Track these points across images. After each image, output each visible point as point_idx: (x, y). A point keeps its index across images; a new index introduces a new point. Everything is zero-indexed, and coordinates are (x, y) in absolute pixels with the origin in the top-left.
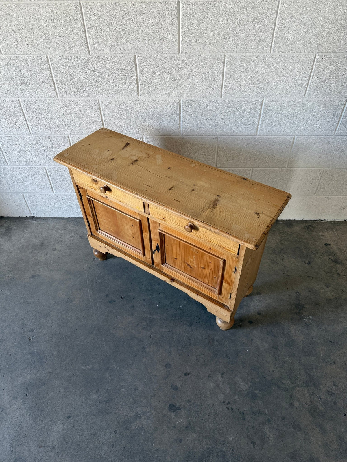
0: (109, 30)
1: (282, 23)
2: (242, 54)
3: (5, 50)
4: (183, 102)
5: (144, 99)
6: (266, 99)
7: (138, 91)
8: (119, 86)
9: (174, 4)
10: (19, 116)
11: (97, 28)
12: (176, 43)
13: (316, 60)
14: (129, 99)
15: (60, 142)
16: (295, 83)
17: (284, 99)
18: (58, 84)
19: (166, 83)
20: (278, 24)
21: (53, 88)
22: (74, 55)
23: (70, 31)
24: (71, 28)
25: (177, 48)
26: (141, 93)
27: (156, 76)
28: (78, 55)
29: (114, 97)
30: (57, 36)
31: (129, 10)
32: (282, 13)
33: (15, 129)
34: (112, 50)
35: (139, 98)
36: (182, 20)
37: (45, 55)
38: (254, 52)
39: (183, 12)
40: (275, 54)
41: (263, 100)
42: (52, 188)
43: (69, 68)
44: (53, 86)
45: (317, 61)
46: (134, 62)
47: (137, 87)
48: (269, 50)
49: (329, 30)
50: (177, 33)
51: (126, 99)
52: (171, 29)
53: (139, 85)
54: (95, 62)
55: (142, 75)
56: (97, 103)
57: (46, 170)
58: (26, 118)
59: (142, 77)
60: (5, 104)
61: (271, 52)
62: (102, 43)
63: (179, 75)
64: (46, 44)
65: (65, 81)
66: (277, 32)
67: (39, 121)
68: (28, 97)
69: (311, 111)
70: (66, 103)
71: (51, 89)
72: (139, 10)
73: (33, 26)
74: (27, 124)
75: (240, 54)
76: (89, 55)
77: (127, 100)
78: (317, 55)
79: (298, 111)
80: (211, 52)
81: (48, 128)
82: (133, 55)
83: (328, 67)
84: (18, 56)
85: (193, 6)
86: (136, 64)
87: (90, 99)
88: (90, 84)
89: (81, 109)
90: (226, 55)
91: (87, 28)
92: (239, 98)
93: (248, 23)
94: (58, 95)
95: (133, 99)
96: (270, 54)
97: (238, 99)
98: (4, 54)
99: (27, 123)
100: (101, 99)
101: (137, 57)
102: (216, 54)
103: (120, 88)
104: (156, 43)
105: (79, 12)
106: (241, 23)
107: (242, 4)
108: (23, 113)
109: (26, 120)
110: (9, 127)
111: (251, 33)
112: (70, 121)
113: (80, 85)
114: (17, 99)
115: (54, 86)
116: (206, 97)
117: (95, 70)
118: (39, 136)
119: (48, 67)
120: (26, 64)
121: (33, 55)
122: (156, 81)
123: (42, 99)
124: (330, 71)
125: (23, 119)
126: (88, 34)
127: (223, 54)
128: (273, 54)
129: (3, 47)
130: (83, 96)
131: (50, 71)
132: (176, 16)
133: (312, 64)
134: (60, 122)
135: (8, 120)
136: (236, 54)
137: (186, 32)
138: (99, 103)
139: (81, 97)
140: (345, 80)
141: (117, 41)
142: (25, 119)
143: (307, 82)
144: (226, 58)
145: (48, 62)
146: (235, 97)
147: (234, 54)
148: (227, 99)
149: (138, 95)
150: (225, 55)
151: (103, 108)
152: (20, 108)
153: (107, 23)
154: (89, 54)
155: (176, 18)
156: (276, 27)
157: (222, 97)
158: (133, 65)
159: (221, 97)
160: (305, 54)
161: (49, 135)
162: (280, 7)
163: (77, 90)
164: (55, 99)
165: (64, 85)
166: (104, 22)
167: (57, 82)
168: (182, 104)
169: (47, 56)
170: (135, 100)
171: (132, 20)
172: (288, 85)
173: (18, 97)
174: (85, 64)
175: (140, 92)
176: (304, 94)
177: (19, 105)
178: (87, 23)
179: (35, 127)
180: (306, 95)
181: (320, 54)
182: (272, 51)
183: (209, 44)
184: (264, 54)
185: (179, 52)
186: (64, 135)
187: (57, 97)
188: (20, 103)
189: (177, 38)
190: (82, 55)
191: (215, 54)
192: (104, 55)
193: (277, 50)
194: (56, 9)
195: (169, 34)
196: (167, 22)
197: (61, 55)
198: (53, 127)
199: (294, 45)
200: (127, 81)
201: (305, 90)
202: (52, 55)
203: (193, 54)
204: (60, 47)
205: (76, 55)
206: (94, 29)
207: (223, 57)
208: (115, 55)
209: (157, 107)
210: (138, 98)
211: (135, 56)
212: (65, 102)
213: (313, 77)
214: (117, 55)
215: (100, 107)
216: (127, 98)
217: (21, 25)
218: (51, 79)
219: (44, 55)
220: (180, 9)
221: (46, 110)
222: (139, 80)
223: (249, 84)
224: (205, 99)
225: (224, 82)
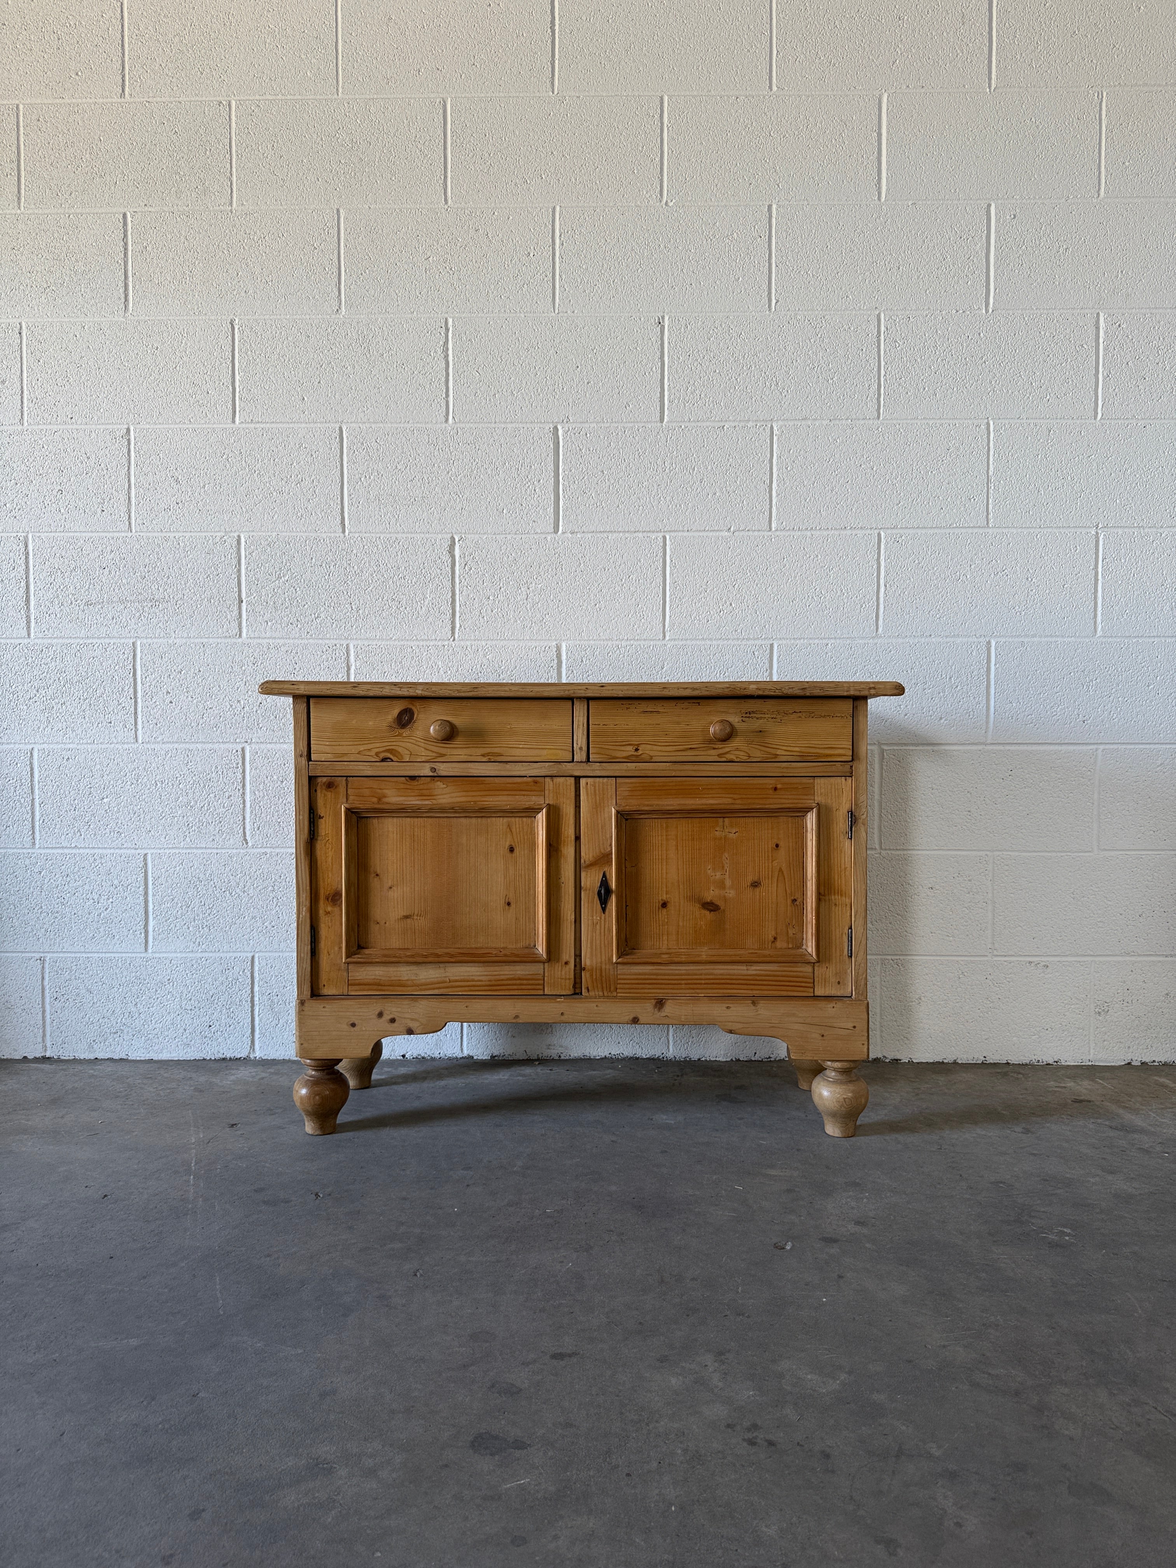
0: (397, 482)
1: (787, 468)
2: (705, 534)
3: (141, 522)
4: (567, 650)
5: (468, 643)
6: (781, 642)
7: (453, 623)
8: (406, 608)
9: (547, 431)
10: (120, 689)
11: (370, 478)
12: (551, 510)
13: (882, 546)
14: (428, 643)
15: (217, 767)
16: (845, 601)
17: (825, 641)
18: (248, 603)
19: (525, 601)
20: (778, 470)
21: (236, 612)
22: (306, 534)
23: (307, 483)
24: (310, 476)
25: (552, 521)
26: (461, 626)
27: (501, 585)
28: (314, 535)
29: (391, 636)
30: (275, 494)
31: (446, 443)
32: (783, 447)
33: (95, 725)
34: (398, 524)
35: (454, 640)
36: (563, 462)
37: (236, 535)
38: (732, 529)
39: (566, 447)
40: (784, 533)
41: (772, 645)
42: (146, 932)
43: (288, 564)
44: (236, 608)
45: (886, 548)
46: (450, 552)
47: (451, 611)
48: (767, 523)
49: (895, 481)
50: (552, 489)
51: (421, 643)
52: (539, 481)
53: (458, 609)
54: (355, 552)
55: (466, 584)
56: (342, 654)
57: (146, 864)
58: (139, 695)
59: (465, 588)
60: (95, 654)
61: (773, 529)
62: (377, 509)
63: (558, 583)
64: (244, 510)
65: (270, 596)
66: (778, 485)
67: (171, 702)
68: (161, 636)
69: (905, 672)
70: (261, 653)
71: (229, 617)
72: (469, 442)
73: (225, 471)
74: (136, 713)
75: (701, 534)
76: (342, 535)
77: (423, 646)
78: (883, 534)
79: (870, 673)
80: (633, 529)
81: (193, 724)
82: (450, 536)
83: (917, 562)
84: (168, 535)
85: (588, 435)
86: (453, 557)
87: (327, 642)
88: (333, 604)
89: (297, 669)
90: (668, 537)
91: (348, 477)
92: (711, 639)
93: (709, 468)
94: (244, 631)
95: (440, 643)
96: (770, 533)
97: (709, 642)
98: (136, 532)
99: (136, 709)
100: (356, 642)
101: (457, 540)
102: (645, 534)
103: (408, 613)
104: (505, 511)
105: (336, 445)
106: (696, 469)
107: (694, 431)
108: (135, 680)
109: (136, 702)
110: (83, 720)
111: (721, 489)
112: (258, 703)
113: (306, 606)
114: (131, 641)
115: (240, 608)
116: (626, 638)
117: (352, 569)
118: (157, 747)
119: (234, 562)
120: (183, 555)
121: (206, 534)
122: (501, 598)
123: (196, 641)
124: (925, 571)
125: (129, 698)
126: (348, 488)
127: (661, 535)
128: (778, 533)
129: (138, 516)
130: (308, 633)
131: (239, 571)
132: (551, 454)
133: (876, 555)
134: (231, 706)
135: (87, 701)
136: (690, 534)
137: (572, 486)
138: (347, 653)
139: (303, 636)
140: (969, 591)
141: (413, 504)
142: (136, 697)
143: (875, 598)
144: (668, 542)
145: (239, 549)
146: (701, 637)
147: (686, 534)
148: (681, 643)
149: (453, 633)
150: (664, 538)
151: (356, 666)
152: (131, 666)
153: (394, 468)
154: (344, 532)
155: (551, 458)
156: (775, 476)
157: (667, 638)
158: (446, 558)
159: (664, 636)
160: (854, 532)
161: (187, 746)
162: (775, 438)
163: (295, 619)
164: (234, 640)
165: (265, 604)
166: (388, 465)
167: (248, 597)
168: (564, 657)
169: (239, 536)
170: (444, 646)
171: (452, 461)
172: (828, 607)
173: (136, 635)
174: (330, 554)
175: (458, 626)
176: (873, 627)
177: (131, 658)
178: (350, 467)
179: (155, 721)
180: (880, 629)
181: (889, 531)
182: (774, 526)
183: (626, 512)
184: (756, 533)
185: (556, 531)
186: (230, 746)
187: (240, 636)
188: (134, 651)
189: (552, 498)
190: (324, 535)
191: (640, 535)
192: (378, 535)
193: (784, 523)
194: (286, 439)
195: (535, 490)
196: (531, 467)
197: (274, 534)
198: (208, 720)
199: (824, 513)
200: (428, 596)
201: (874, 618)
202: (252, 534)
203: (590, 535)
204: (276, 516)
205: (311, 534)
206: (362, 479)
207: (660, 540)
208: (404, 536)
209: (500, 663)
210: (452, 639)
211: (453, 539)
212: (258, 650)
213: (886, 586)
214: (409, 536)
215: (348, 664)
216: (423, 640)
217: (196, 470)
218: (236, 590)
219: (232, 534)
220: (558, 443)
221: (200, 671)
222: (457, 596)
223: (731, 604)
224: (624, 644)
225: (668, 599)
